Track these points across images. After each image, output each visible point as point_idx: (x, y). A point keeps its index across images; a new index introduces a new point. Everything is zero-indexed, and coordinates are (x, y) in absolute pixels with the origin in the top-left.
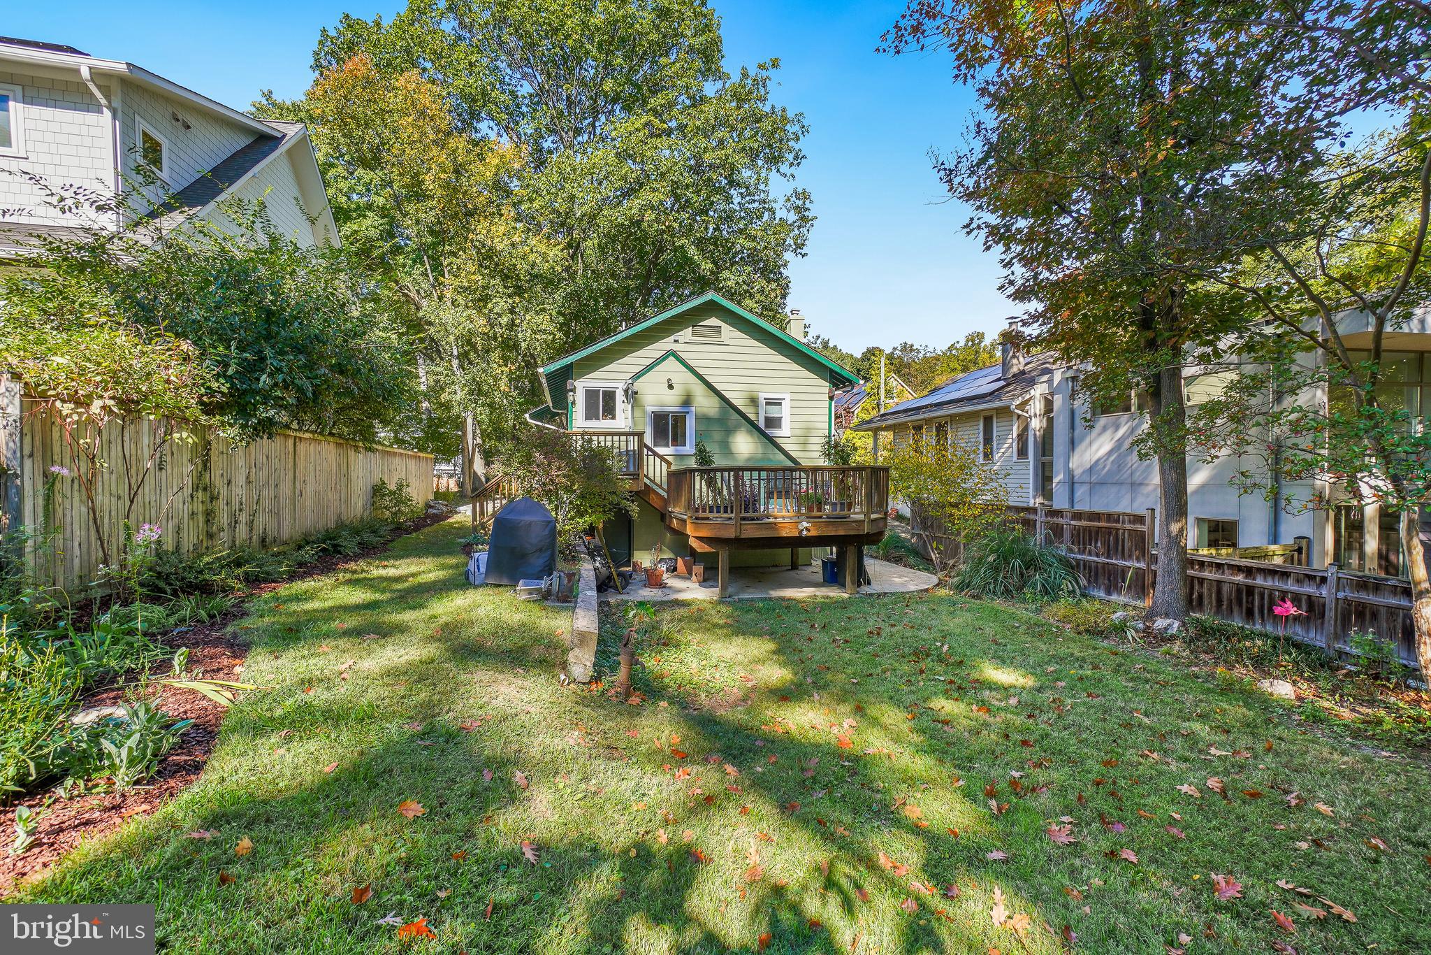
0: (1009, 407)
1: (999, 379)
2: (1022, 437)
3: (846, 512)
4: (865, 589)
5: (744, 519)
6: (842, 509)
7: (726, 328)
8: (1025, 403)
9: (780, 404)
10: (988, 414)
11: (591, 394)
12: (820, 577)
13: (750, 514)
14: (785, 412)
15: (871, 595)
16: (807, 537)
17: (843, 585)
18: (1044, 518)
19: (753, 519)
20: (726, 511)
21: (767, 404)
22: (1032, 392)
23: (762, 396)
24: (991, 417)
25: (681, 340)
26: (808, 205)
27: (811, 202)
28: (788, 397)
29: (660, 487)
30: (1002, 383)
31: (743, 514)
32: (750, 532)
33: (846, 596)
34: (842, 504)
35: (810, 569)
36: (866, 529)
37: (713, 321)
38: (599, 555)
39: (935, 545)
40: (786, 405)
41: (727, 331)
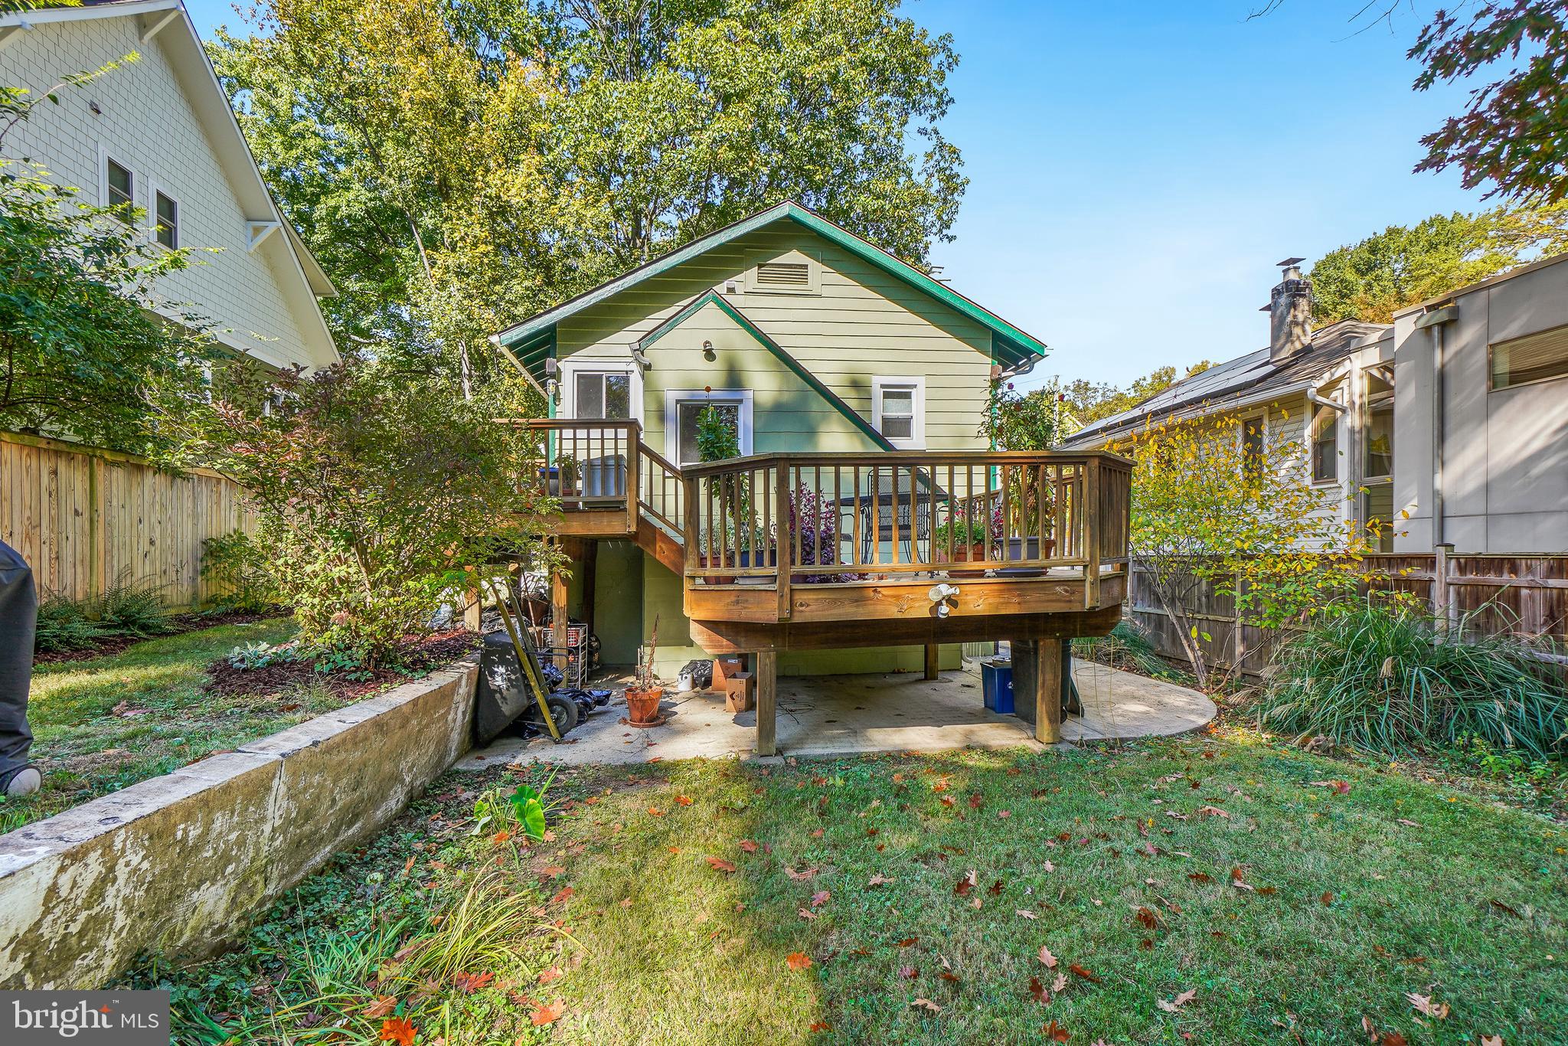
0: (1304, 392)
1: (1267, 363)
2: (1325, 447)
3: (1040, 561)
4: (1074, 729)
5: (804, 578)
6: (1033, 555)
7: (815, 268)
8: (1332, 385)
9: (908, 396)
10: (1251, 414)
11: (588, 384)
12: (976, 698)
13: (818, 568)
14: (917, 408)
15: (1092, 745)
16: (950, 619)
17: (1028, 719)
18: (1454, 575)
19: (825, 579)
20: (759, 563)
21: (887, 395)
22: (1348, 365)
23: (876, 382)
24: (1257, 422)
25: (740, 289)
26: (956, 168)
27: (961, 164)
28: (921, 381)
29: (675, 527)
30: (1270, 368)
31: (798, 568)
32: (813, 608)
33: (1037, 747)
34: (1033, 543)
35: (960, 679)
36: (1089, 599)
37: (794, 257)
38: (503, 662)
39: (1194, 633)
40: (918, 397)
41: (819, 273)
